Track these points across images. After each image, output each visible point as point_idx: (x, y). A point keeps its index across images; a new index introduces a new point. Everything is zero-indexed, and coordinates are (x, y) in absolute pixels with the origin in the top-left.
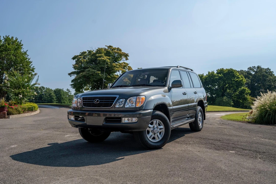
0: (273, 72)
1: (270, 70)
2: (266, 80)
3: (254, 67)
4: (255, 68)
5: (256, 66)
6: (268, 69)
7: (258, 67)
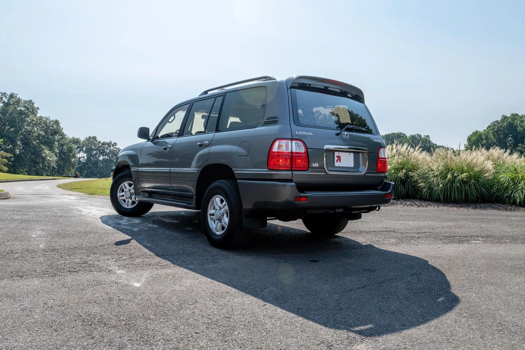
0: (38, 108)
1: (33, 103)
2: (24, 122)
3: (5, 93)
4: (6, 97)
5: (9, 93)
6: (30, 101)
7: (12, 96)
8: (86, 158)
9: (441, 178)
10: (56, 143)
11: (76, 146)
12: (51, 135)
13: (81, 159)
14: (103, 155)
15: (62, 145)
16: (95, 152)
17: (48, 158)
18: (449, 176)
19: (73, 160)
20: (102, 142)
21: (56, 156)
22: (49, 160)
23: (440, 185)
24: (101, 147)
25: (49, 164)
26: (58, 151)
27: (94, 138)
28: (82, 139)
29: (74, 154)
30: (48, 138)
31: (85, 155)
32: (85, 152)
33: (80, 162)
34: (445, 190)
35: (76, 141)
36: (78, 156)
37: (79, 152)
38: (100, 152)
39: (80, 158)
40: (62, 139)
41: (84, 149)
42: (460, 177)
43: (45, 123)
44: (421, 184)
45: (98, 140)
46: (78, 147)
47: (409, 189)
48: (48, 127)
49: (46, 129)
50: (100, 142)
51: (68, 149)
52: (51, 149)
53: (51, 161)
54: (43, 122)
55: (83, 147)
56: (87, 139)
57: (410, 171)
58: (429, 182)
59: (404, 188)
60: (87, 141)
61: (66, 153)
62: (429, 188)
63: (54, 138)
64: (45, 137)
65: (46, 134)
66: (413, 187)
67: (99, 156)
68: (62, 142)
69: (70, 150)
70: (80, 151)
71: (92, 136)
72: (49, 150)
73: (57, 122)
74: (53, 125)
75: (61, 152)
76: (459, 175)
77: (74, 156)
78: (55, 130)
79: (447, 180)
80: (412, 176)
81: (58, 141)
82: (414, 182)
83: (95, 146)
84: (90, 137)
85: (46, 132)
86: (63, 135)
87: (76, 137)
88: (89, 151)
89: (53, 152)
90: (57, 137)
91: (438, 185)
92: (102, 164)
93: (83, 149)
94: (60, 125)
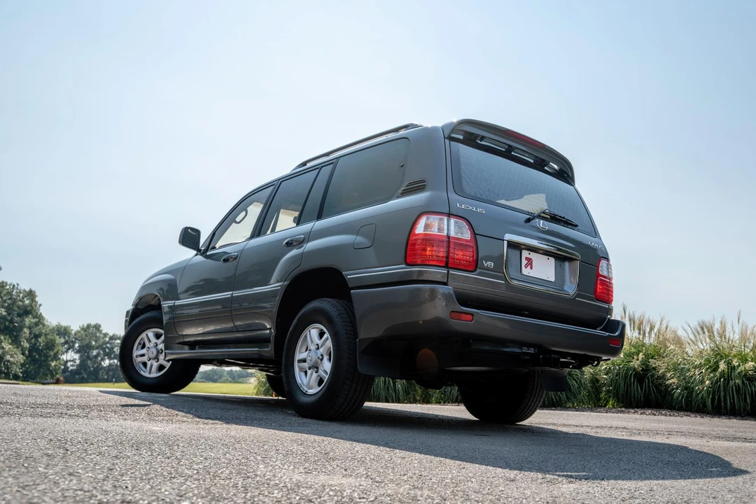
8: (78, 362)
9: (707, 369)
10: (25, 330)
11: (62, 340)
12: (19, 315)
13: (69, 364)
14: (110, 358)
15: (37, 336)
16: (95, 353)
17: (8, 357)
18: (722, 366)
19: (53, 364)
20: (111, 334)
21: (23, 354)
22: (8, 361)
23: (707, 382)
24: (108, 343)
25: (7, 368)
26: (26, 345)
27: (97, 327)
28: (75, 328)
29: (57, 352)
30: (11, 321)
31: (77, 356)
32: (78, 352)
33: (66, 369)
34: (715, 389)
35: (63, 331)
36: (64, 357)
37: (67, 352)
38: (104, 351)
39: (67, 361)
40: (37, 324)
41: (77, 345)
42: (742, 368)
43: (10, 293)
44: (670, 381)
45: (104, 332)
46: (66, 342)
47: (649, 390)
48: (14, 302)
49: (9, 305)
50: (106, 335)
51: (47, 344)
52: (16, 341)
53: (12, 363)
54: (5, 292)
55: (74, 343)
56: (82, 329)
57: (652, 358)
58: (685, 379)
59: (642, 389)
60: (82, 332)
61: (42, 350)
62: (686, 388)
63: (23, 321)
64: (6, 320)
65: (9, 314)
66: (656, 387)
67: (103, 359)
68: (36, 330)
69: (51, 345)
70: (68, 349)
71: (93, 323)
72: (10, 344)
73: (31, 294)
74: (23, 298)
75: (33, 348)
76: (739, 365)
77: (56, 357)
78: (26, 306)
79: (718, 374)
80: (654, 369)
81: (30, 328)
82: (659, 378)
83: (96, 341)
84: (89, 326)
85: (9, 309)
86: (40, 319)
87: (64, 324)
88: (84, 350)
89: (18, 348)
90: (29, 320)
91: (702, 382)
92: (107, 373)
93: (74, 346)
94: (37, 299)
